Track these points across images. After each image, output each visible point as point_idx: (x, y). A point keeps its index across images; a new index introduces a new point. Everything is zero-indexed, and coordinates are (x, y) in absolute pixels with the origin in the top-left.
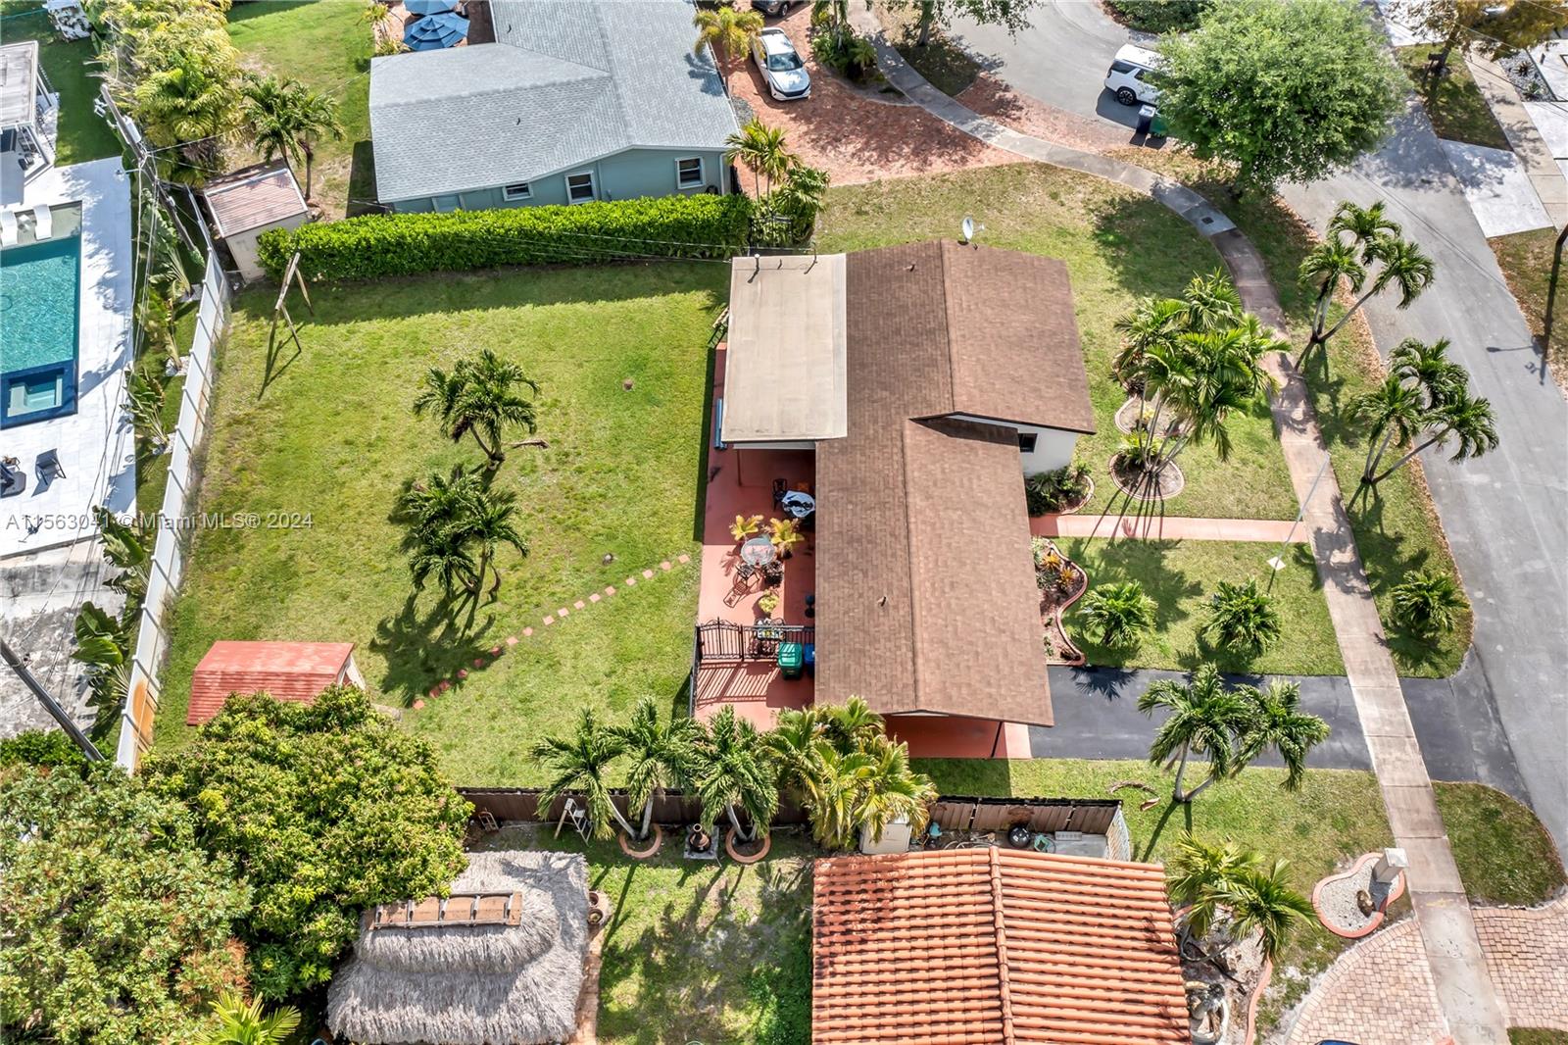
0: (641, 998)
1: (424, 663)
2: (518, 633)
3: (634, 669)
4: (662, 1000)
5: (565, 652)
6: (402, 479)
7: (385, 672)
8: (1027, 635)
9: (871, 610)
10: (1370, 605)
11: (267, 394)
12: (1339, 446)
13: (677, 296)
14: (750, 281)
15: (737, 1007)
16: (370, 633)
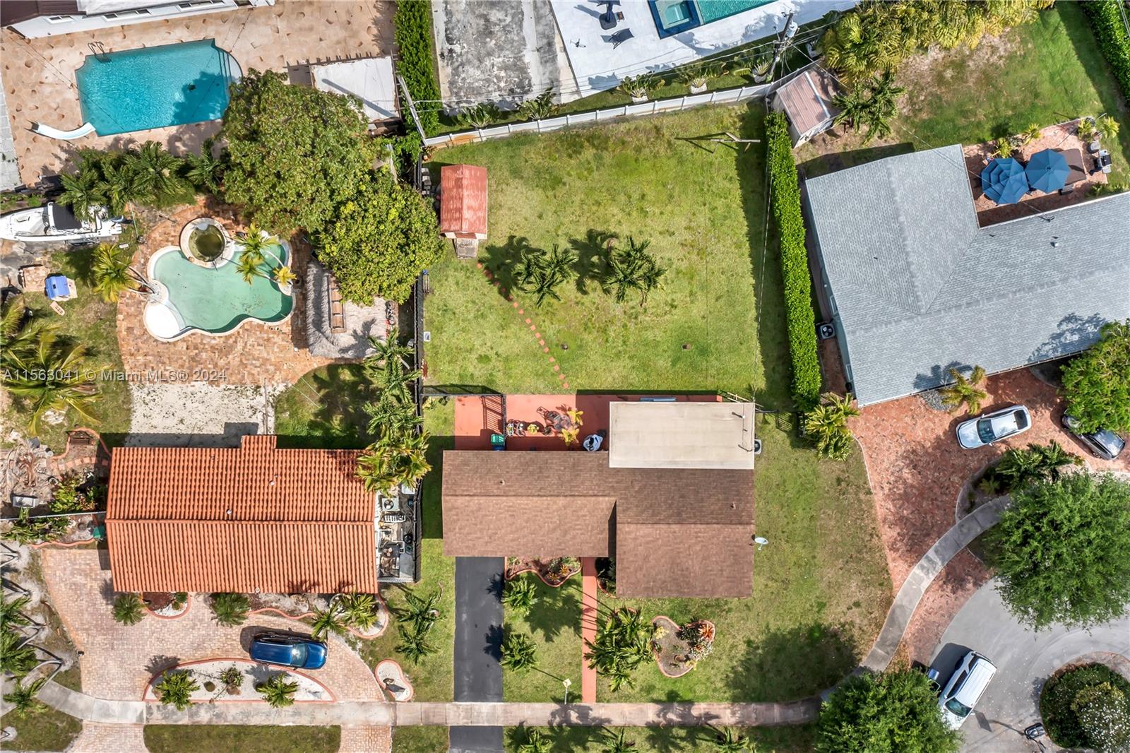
0: (344, 381)
1: (503, 264)
2: (520, 308)
3: (500, 366)
4: (343, 390)
5: (509, 332)
6: (618, 231)
7: (498, 246)
8: (490, 549)
9: (499, 476)
10: (545, 724)
11: (679, 142)
12: (648, 732)
13: (762, 369)
14: (733, 413)
15: (341, 420)
16: (519, 234)
